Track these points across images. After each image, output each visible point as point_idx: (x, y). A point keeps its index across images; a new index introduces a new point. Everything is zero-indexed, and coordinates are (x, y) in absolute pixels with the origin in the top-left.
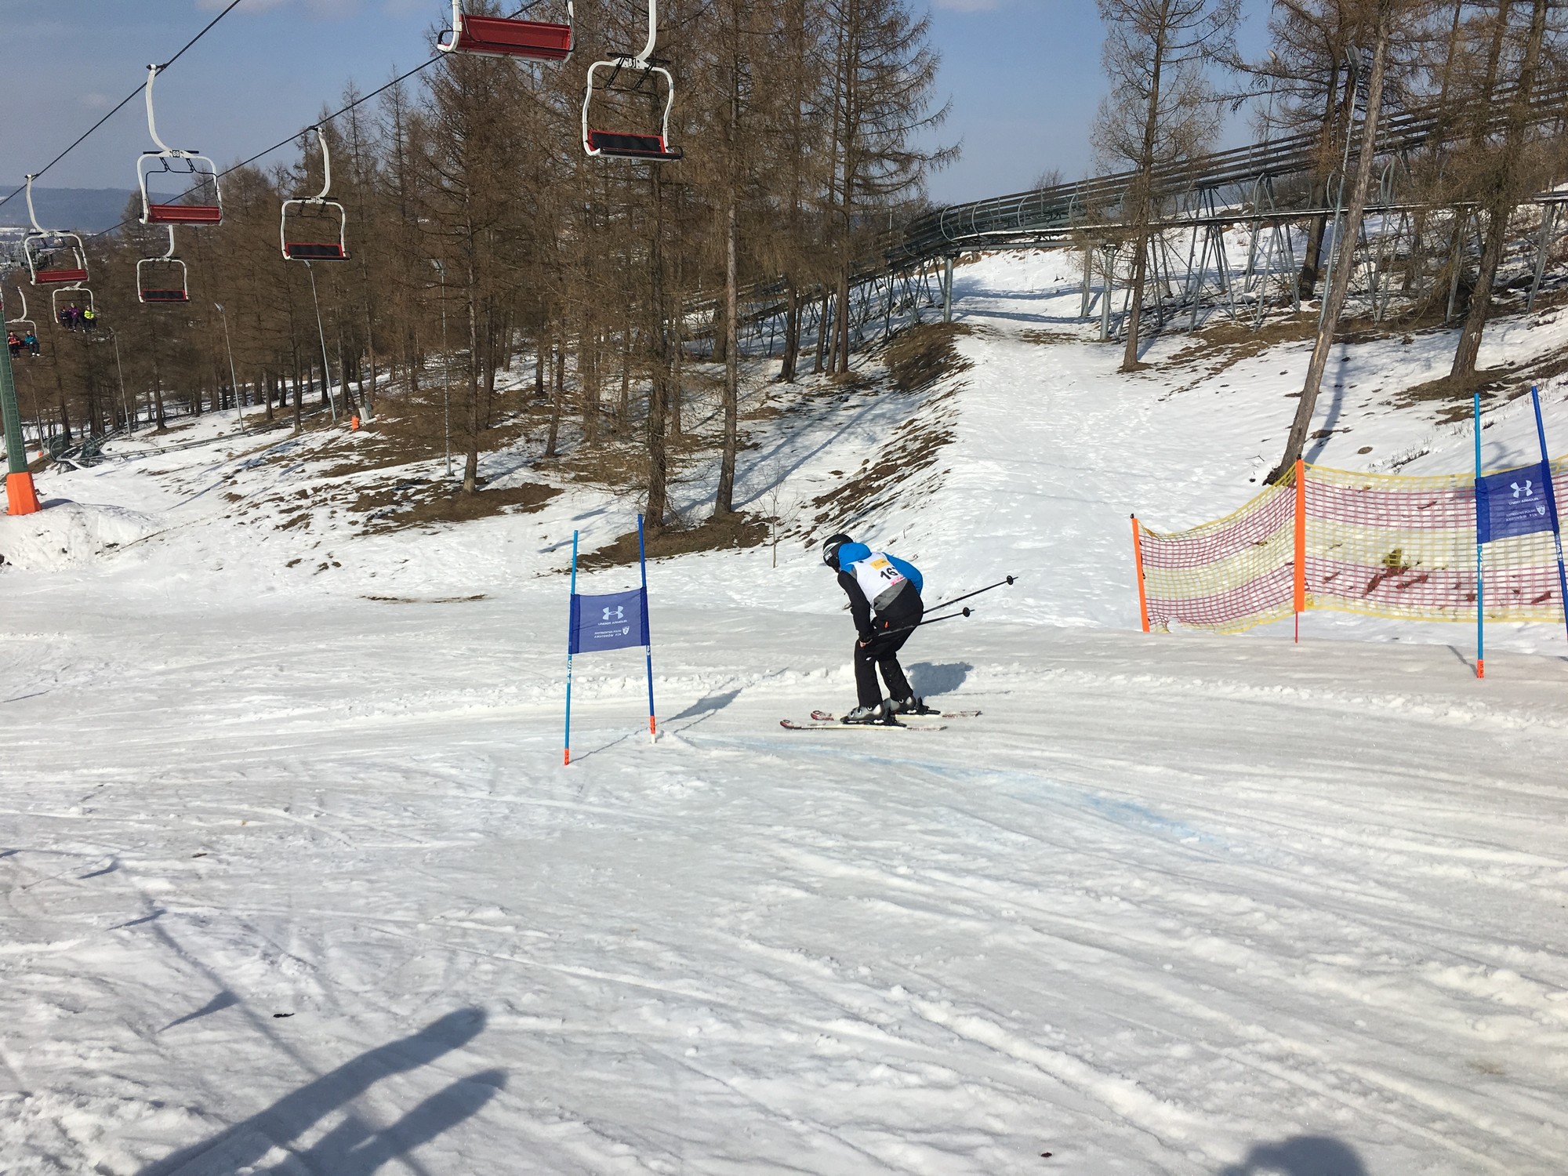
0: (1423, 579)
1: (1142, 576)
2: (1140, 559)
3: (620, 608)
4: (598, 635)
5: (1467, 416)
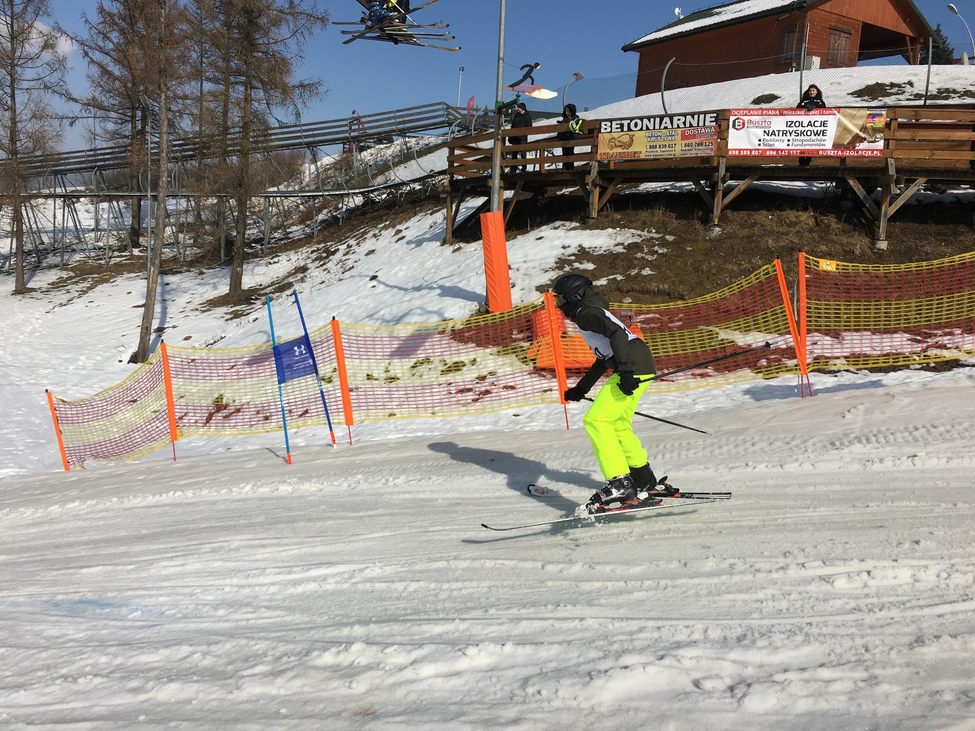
0: (238, 411)
1: (60, 432)
2: (57, 420)
5: (242, 315)
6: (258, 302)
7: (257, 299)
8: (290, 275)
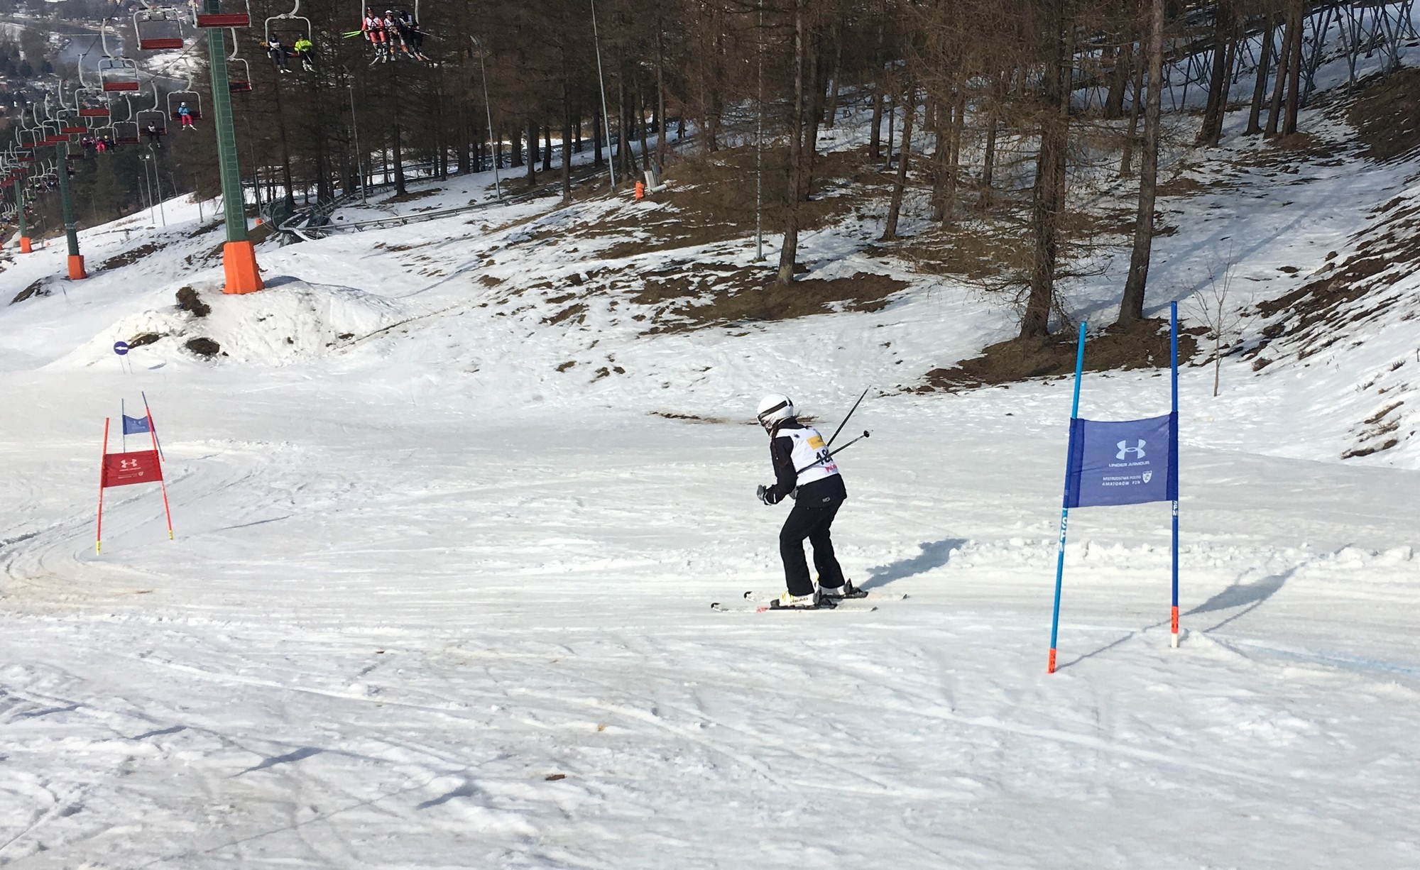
3: (1142, 443)
4: (1109, 482)
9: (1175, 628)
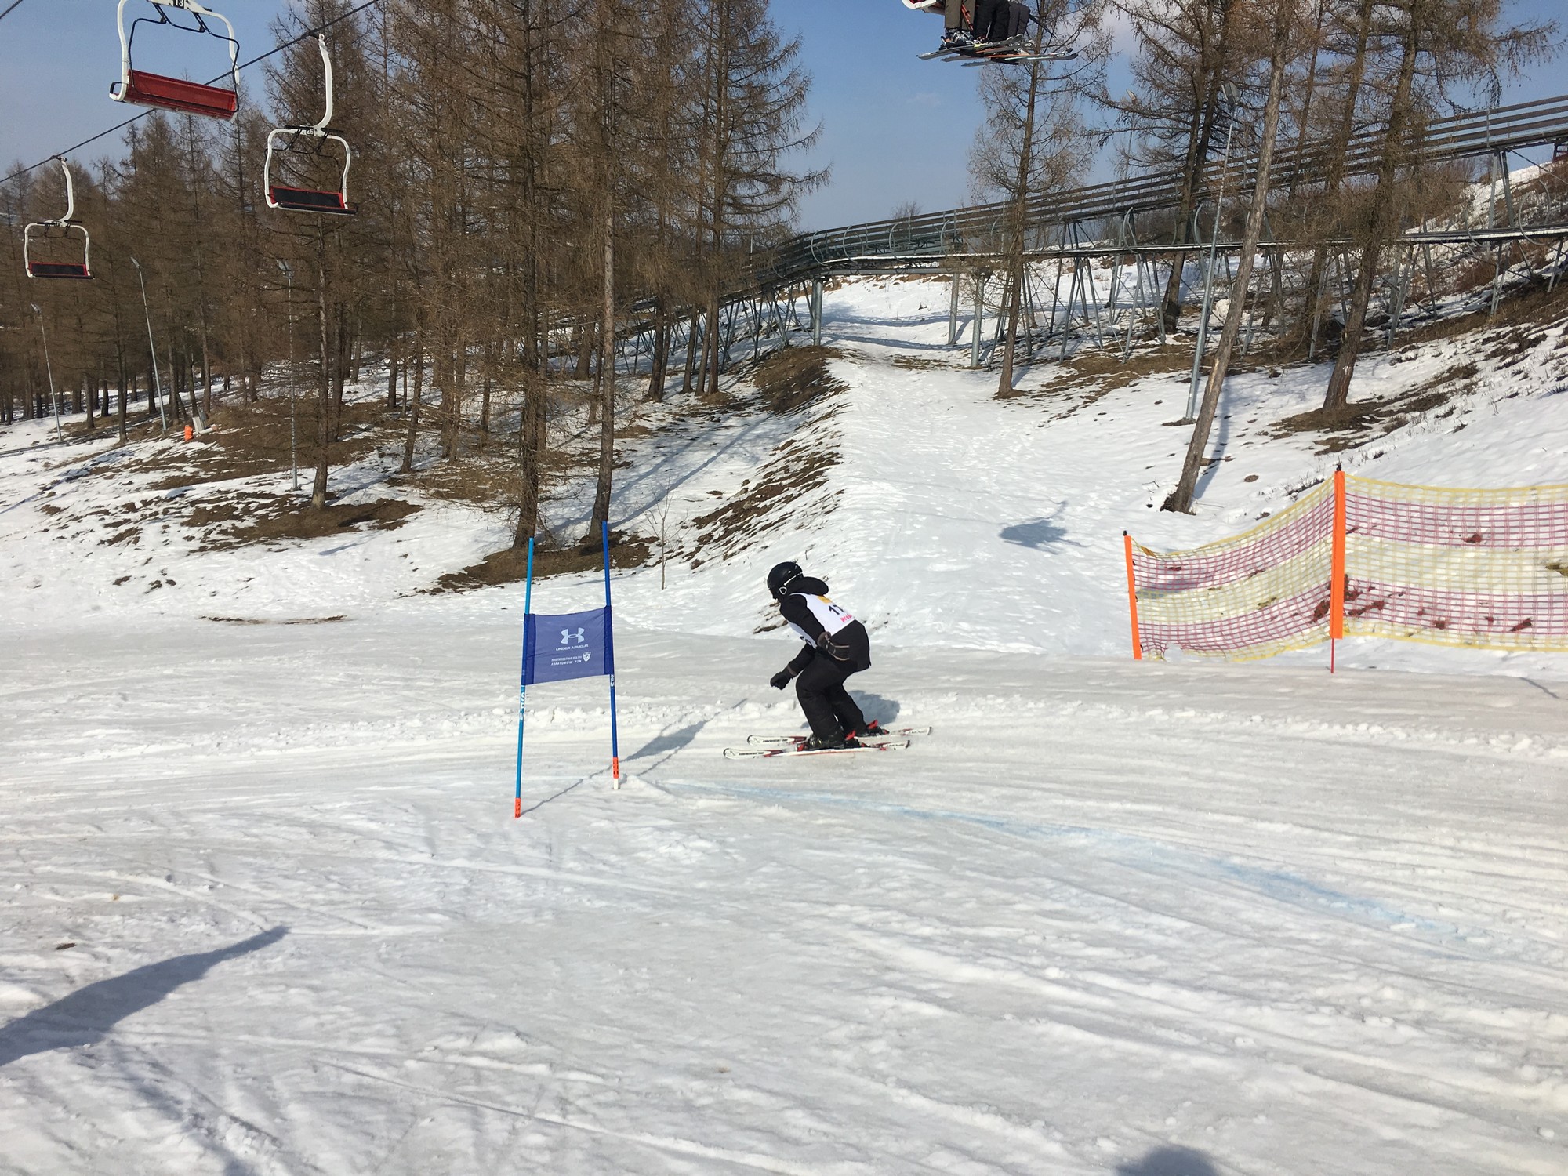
1: (1134, 599)
3: (581, 630)
4: (556, 662)
5: (1345, 446)
6: (1375, 425)
7: (1373, 421)
8: (1439, 380)
9: (616, 774)
